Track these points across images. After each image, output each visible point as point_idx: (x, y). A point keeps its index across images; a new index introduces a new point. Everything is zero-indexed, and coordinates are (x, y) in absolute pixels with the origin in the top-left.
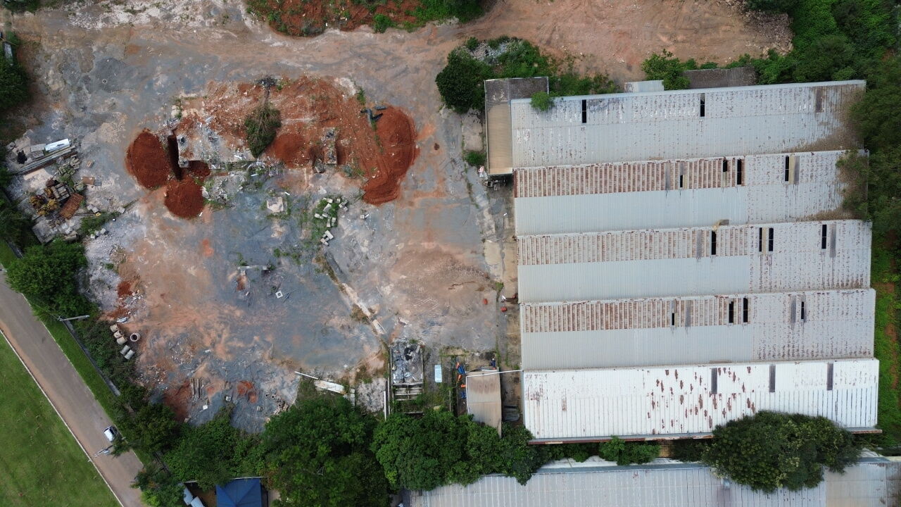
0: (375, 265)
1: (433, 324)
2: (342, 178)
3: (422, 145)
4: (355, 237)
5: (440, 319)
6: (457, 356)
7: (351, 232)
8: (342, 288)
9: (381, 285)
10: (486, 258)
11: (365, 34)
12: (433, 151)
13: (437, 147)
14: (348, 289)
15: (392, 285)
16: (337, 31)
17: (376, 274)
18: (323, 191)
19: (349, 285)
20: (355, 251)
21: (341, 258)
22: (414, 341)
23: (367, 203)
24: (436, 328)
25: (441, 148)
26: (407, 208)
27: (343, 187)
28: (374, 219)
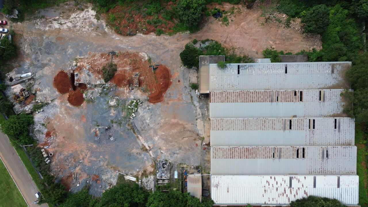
0: (152, 128)
1: (174, 153)
2: (140, 92)
3: (173, 80)
4: (144, 116)
5: (178, 152)
6: (184, 167)
7: (143, 114)
8: (138, 137)
9: (154, 136)
10: (197, 127)
11: (152, 36)
12: (178, 83)
13: (179, 81)
14: (140, 138)
15: (158, 137)
16: (142, 35)
17: (152, 131)
18: (132, 97)
19: (141, 136)
20: (144, 122)
21: (138, 125)
22: (166, 161)
23: (150, 102)
24: (176, 155)
25: (181, 82)
26: (166, 105)
27: (141, 96)
28: (152, 109)
